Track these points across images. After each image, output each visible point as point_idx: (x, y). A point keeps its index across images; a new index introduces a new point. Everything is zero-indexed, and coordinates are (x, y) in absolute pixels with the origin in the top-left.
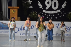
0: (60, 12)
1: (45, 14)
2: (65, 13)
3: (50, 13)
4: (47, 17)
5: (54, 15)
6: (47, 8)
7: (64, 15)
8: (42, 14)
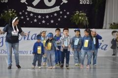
0: (59, 11)
1: (32, 15)
2: (68, 13)
3: (40, 12)
4: (35, 21)
5: (47, 17)
6: (35, 3)
7: (65, 17)
8: (26, 13)
